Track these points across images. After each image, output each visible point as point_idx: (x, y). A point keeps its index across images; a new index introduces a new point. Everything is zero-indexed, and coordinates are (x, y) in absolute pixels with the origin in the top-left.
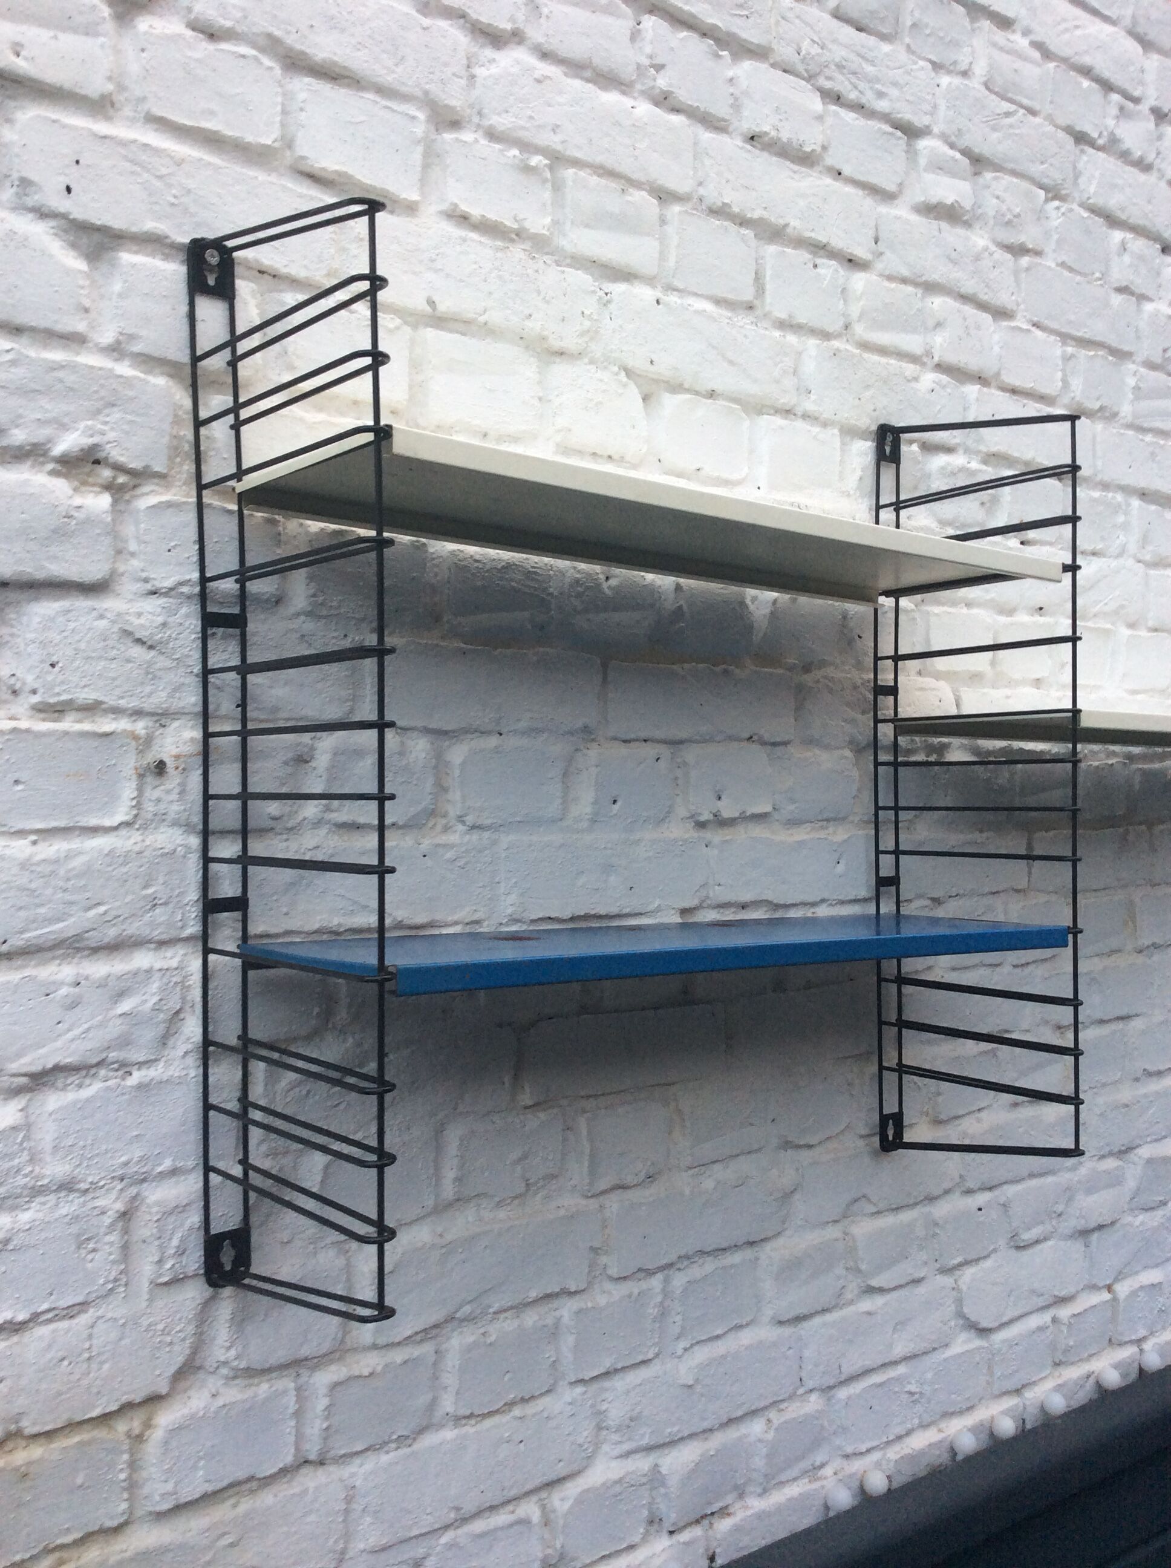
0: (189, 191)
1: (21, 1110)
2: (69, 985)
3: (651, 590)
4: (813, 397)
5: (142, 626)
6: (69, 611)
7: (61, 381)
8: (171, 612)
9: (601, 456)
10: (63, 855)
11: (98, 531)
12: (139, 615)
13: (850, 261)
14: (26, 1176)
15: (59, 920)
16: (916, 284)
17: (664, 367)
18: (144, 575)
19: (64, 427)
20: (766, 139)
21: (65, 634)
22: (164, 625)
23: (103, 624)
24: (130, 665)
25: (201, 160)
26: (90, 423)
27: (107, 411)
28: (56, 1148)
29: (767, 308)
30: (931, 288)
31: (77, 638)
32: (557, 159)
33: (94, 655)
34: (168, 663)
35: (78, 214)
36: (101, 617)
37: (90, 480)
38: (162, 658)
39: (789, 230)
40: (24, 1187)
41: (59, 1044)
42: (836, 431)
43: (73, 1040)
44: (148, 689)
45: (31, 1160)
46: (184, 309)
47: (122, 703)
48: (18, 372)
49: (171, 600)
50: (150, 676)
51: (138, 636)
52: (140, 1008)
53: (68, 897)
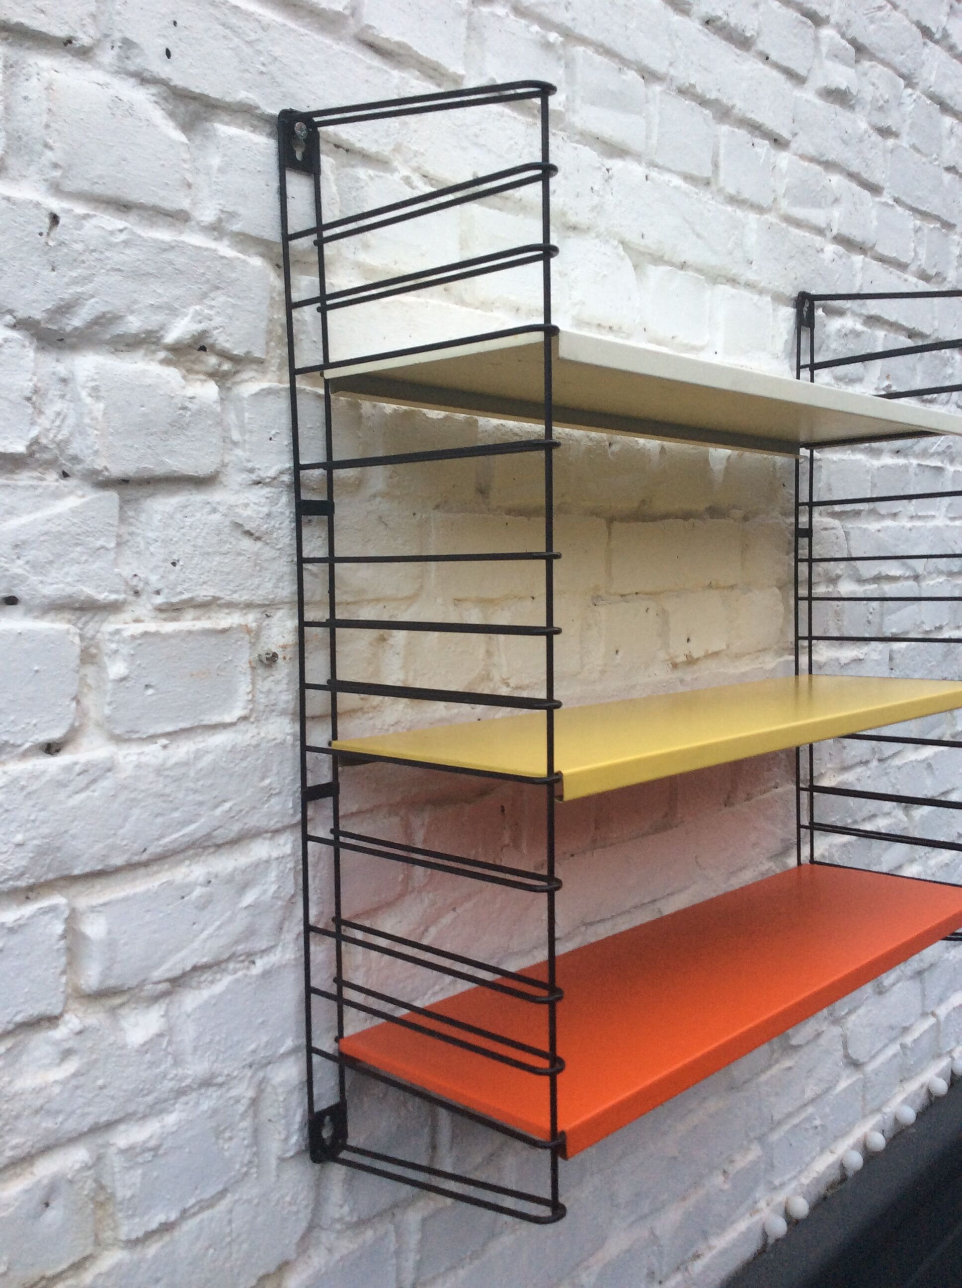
0: (275, 59)
1: (163, 1016)
2: (201, 885)
3: (642, 453)
4: (754, 267)
5: (250, 518)
6: (186, 507)
7: (171, 263)
8: (274, 502)
9: (604, 327)
10: (192, 756)
11: (210, 422)
12: (246, 505)
13: (776, 140)
14: (172, 1079)
15: (191, 822)
16: (820, 163)
17: (651, 242)
18: (250, 465)
19: (173, 311)
20: (719, 23)
21: (183, 531)
22: (269, 515)
23: (216, 517)
24: (241, 558)
25: (284, 25)
26: (198, 307)
27: (212, 295)
28: (195, 1049)
29: (721, 184)
30: (829, 165)
31: (194, 534)
32: (570, 36)
33: (210, 550)
34: (274, 553)
35: (178, 81)
36: (214, 511)
37: (196, 367)
38: (268, 548)
39: (735, 111)
40: (171, 1090)
41: (196, 944)
42: (769, 299)
43: (206, 940)
44: (257, 581)
45: (176, 1063)
46: (275, 184)
47: (236, 597)
48: (131, 253)
49: (273, 490)
50: (258, 568)
51: (247, 528)
52: (262, 899)
53: (199, 798)
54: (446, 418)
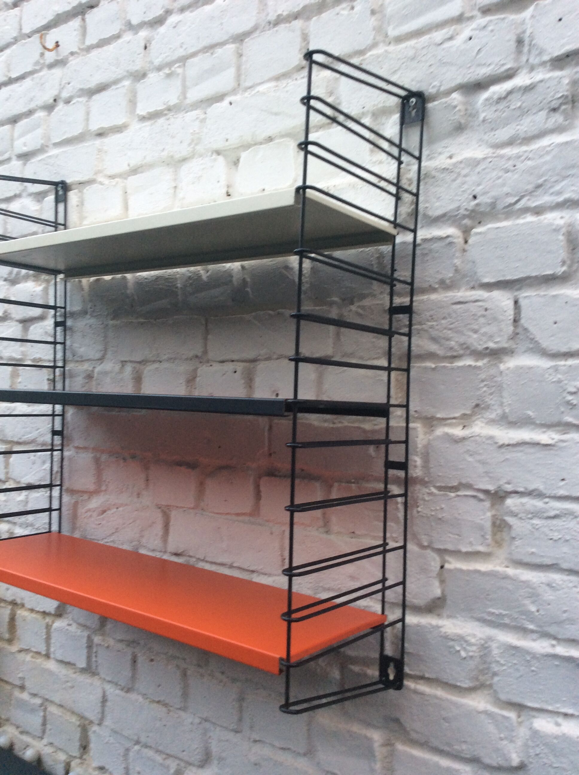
54: (113, 279)
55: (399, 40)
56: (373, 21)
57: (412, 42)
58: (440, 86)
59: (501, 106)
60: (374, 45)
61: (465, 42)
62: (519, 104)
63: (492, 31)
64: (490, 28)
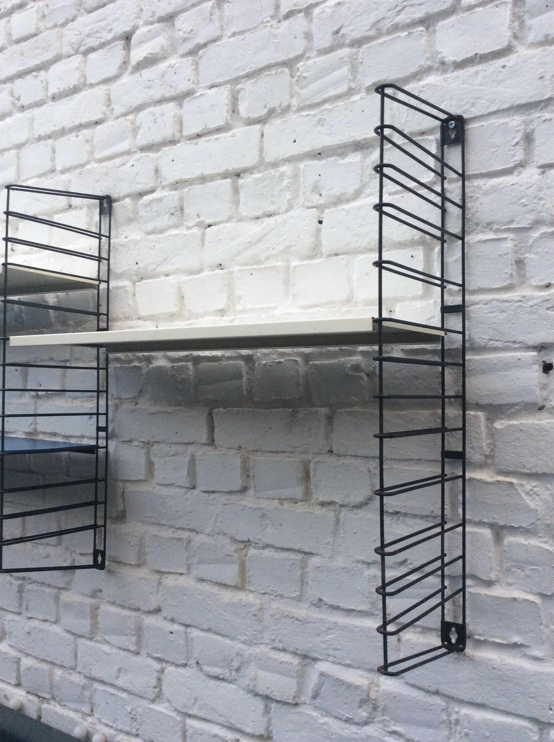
55: (101, 160)
56: (87, 147)
57: (106, 164)
58: (120, 193)
59: (148, 209)
60: (88, 162)
61: (130, 167)
62: (156, 209)
63: (142, 162)
64: (142, 161)
